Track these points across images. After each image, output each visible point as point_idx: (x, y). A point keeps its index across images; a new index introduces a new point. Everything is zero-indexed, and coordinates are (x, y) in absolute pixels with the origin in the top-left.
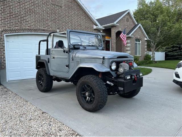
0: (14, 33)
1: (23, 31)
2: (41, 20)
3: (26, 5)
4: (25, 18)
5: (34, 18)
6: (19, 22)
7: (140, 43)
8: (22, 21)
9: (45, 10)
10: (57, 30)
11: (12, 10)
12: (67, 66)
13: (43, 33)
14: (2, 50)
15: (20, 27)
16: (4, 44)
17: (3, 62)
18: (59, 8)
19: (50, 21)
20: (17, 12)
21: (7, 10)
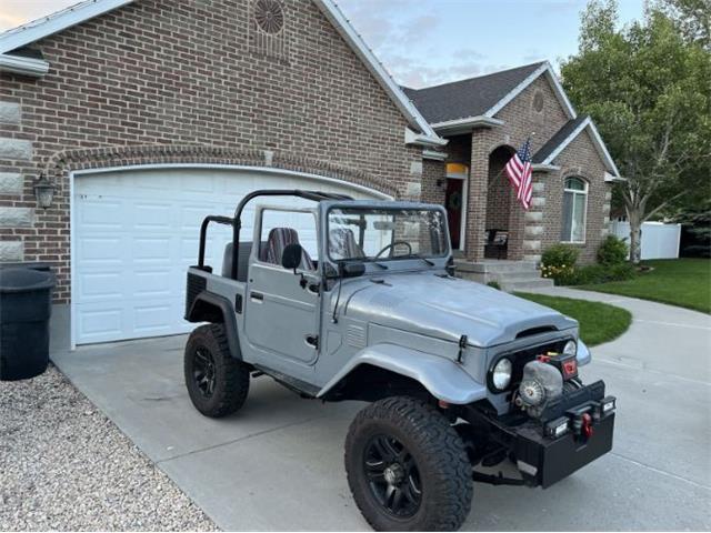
0: (106, 166)
1: (139, 159)
2: (206, 115)
3: (155, 58)
4: (150, 109)
5: (182, 109)
6: (127, 124)
7: (586, 191)
8: (137, 119)
9: (225, 77)
10: (265, 152)
11: (100, 78)
12: (310, 340)
13: (213, 163)
14: (59, 230)
15: (129, 143)
16: (68, 207)
17: (59, 277)
18: (277, 67)
19: (240, 119)
20: (119, 87)
21: (83, 78)
